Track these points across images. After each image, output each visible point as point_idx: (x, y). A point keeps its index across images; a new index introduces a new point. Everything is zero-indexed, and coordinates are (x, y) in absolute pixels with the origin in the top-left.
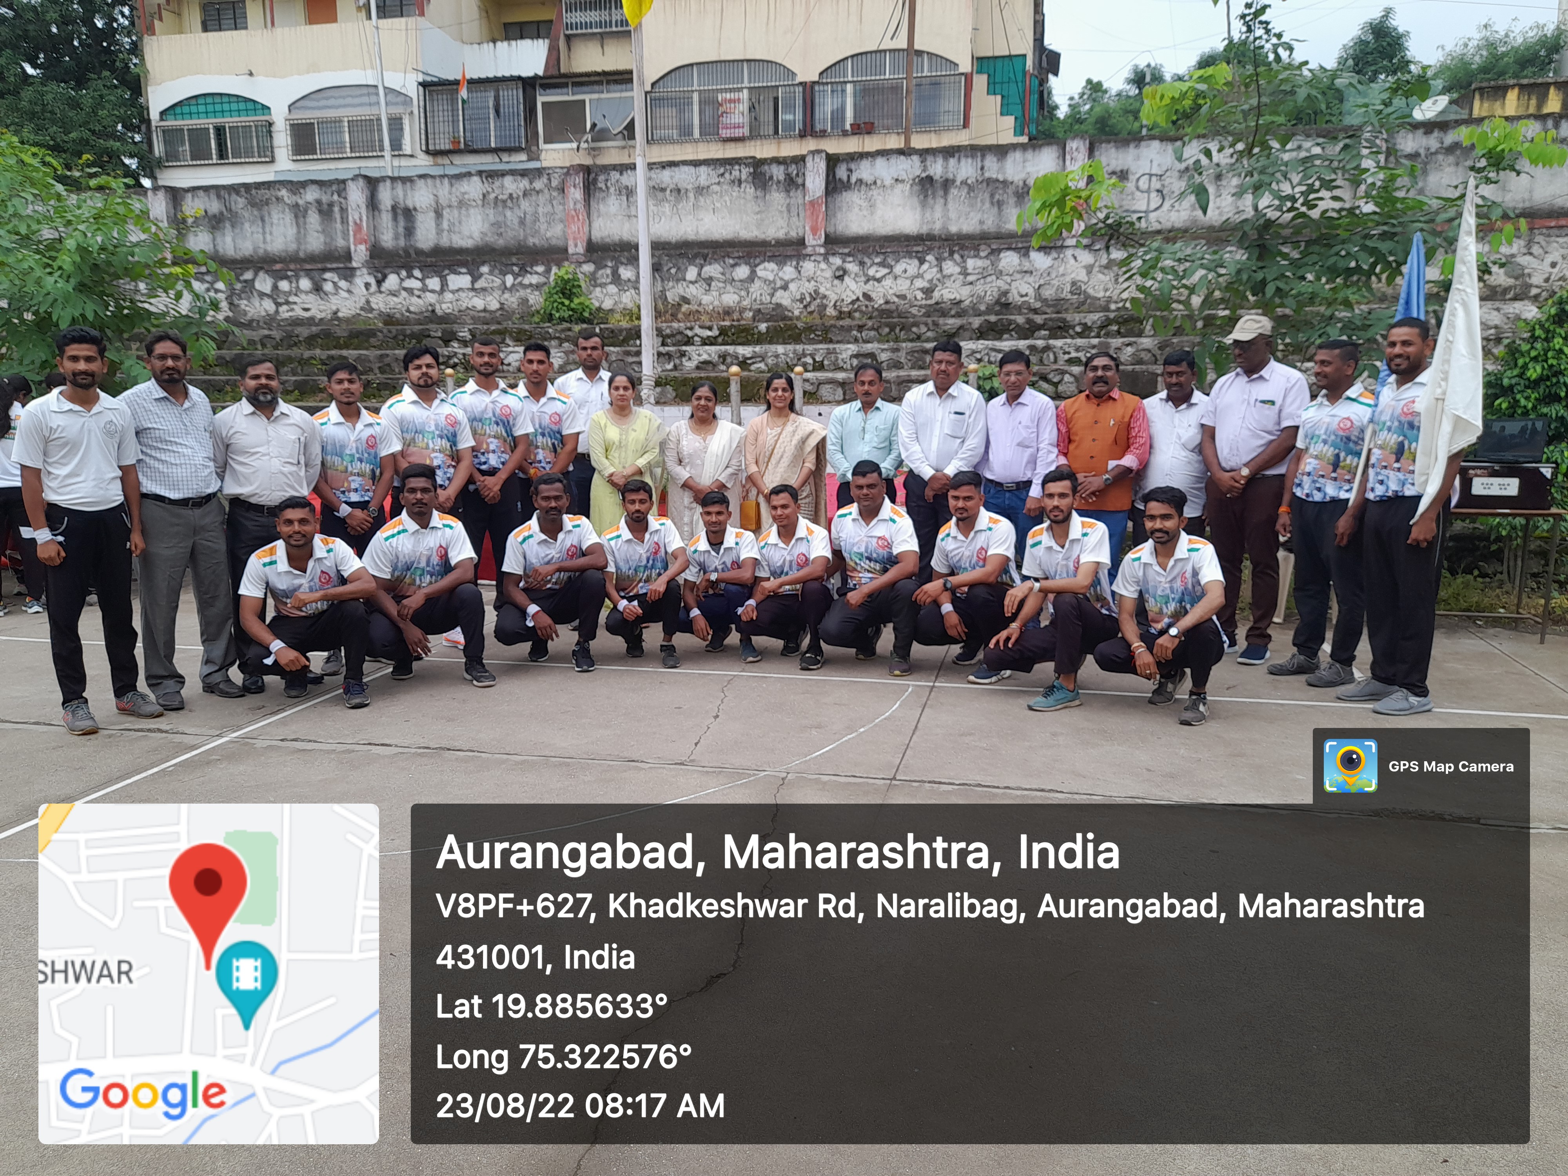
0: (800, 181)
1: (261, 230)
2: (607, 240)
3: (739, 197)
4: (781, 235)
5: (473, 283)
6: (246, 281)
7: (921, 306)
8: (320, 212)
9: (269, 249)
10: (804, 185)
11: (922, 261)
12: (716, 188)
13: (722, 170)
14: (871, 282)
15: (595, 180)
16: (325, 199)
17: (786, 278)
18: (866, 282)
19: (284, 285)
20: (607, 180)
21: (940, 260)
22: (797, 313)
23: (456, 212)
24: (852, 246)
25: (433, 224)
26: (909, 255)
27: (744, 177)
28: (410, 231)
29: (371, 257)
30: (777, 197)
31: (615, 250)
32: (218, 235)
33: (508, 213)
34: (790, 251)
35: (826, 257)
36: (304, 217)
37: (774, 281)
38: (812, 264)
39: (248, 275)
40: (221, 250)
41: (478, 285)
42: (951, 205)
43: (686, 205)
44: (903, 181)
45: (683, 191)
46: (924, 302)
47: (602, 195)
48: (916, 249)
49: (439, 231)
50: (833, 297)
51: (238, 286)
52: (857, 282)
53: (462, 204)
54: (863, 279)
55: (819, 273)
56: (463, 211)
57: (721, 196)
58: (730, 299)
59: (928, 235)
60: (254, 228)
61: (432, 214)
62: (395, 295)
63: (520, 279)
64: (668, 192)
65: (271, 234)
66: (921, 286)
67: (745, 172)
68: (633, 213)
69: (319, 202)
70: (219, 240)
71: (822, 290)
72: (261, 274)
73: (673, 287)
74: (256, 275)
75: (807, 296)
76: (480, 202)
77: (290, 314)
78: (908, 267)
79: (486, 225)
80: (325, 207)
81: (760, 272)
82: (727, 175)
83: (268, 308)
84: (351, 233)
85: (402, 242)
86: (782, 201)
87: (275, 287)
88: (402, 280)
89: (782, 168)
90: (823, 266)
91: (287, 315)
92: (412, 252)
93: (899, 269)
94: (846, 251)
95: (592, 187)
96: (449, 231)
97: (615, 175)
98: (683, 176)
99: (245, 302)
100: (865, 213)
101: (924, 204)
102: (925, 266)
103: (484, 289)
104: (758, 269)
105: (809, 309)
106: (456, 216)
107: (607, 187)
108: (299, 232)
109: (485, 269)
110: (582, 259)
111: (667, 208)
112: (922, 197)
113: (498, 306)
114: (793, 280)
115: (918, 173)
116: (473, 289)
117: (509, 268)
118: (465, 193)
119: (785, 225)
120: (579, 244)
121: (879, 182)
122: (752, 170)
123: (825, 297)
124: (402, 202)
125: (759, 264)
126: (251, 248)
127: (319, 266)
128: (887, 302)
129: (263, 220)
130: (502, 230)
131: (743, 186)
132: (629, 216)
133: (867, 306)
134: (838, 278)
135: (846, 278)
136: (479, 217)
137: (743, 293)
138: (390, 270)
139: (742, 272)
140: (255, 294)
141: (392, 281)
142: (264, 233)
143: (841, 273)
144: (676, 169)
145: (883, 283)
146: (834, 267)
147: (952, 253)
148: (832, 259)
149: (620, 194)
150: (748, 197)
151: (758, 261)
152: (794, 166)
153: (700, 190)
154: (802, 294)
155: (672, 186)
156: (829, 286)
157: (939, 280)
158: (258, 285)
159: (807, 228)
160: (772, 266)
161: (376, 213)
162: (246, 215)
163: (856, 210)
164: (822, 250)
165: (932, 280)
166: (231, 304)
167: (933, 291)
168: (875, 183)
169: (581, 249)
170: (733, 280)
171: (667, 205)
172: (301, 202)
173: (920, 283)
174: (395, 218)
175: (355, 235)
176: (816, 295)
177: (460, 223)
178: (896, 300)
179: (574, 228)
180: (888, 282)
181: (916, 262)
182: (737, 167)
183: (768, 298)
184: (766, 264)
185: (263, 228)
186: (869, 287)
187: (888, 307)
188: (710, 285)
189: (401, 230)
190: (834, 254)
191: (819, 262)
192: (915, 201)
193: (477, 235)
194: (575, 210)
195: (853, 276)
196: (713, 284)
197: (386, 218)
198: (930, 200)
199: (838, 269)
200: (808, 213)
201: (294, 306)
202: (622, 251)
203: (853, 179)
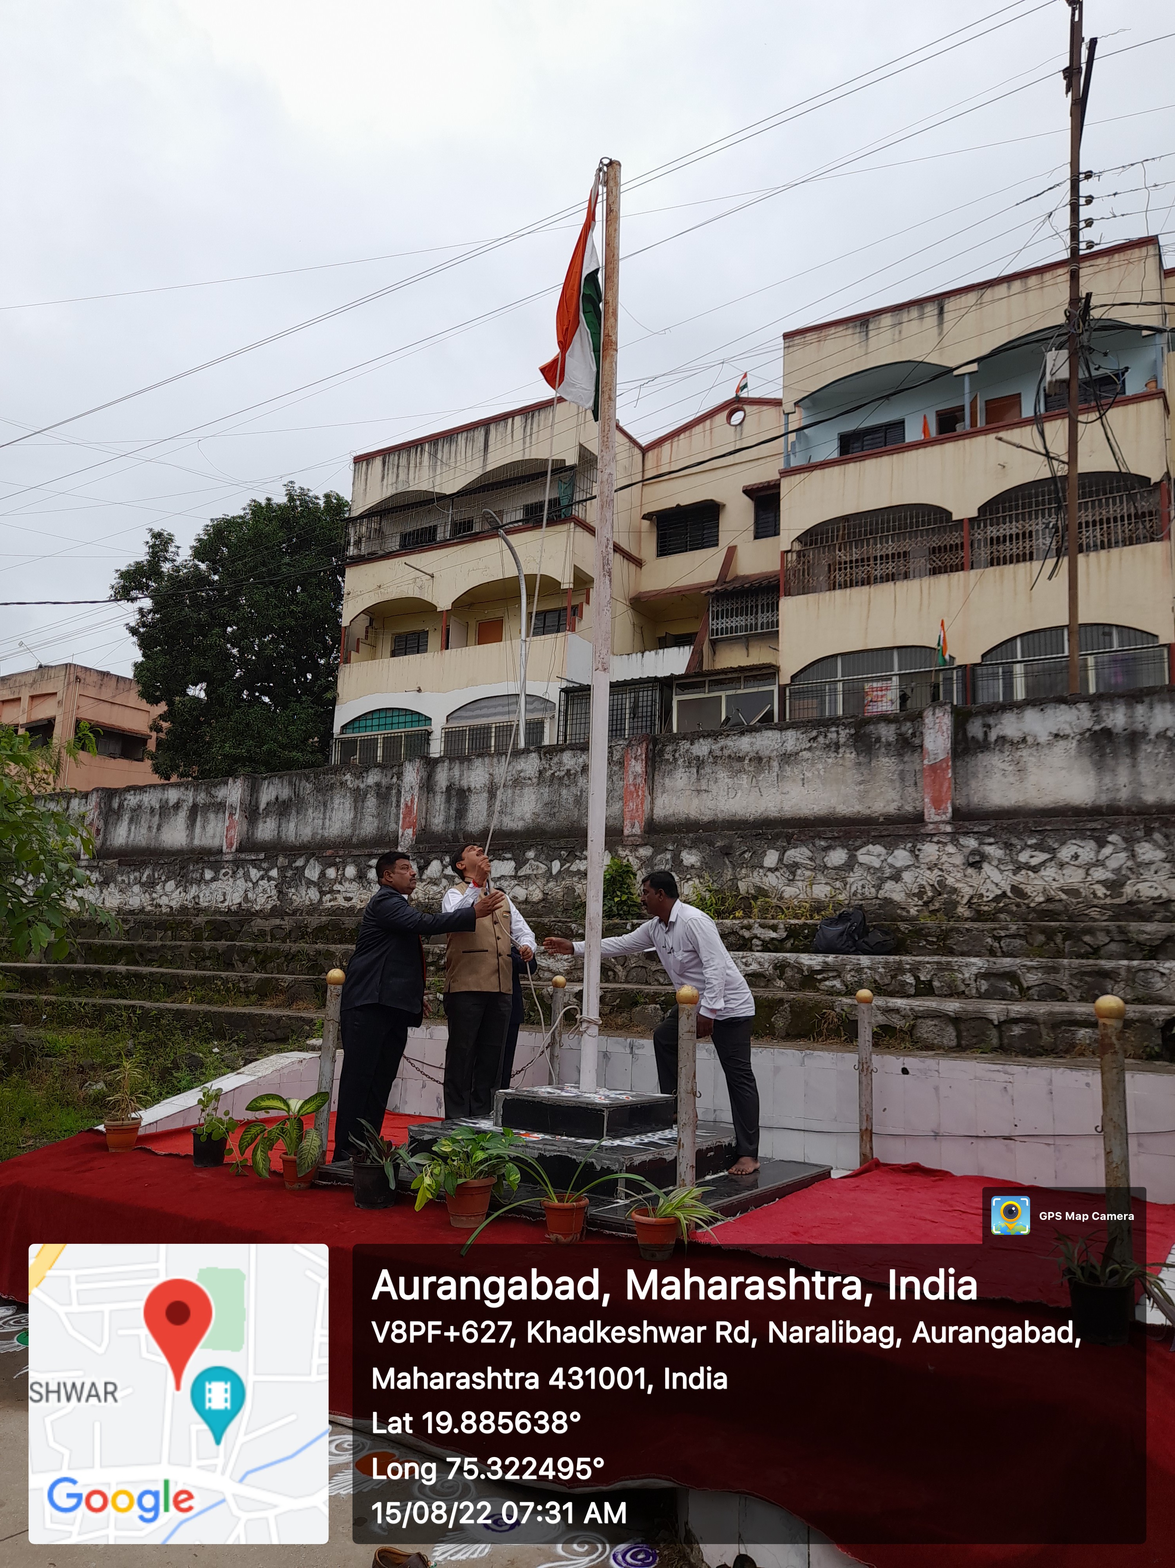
0: (917, 741)
1: (322, 816)
2: (672, 819)
3: (836, 764)
4: (892, 809)
5: (517, 869)
6: (297, 868)
7: (1103, 907)
8: (378, 795)
9: (326, 835)
10: (921, 746)
11: (1101, 843)
12: (806, 755)
13: (814, 733)
14: (1023, 872)
15: (662, 752)
16: (384, 782)
17: (898, 864)
18: (1015, 872)
19: (331, 873)
20: (675, 751)
21: (1130, 842)
22: (913, 911)
23: (510, 791)
24: (993, 823)
25: (485, 805)
26: (1081, 834)
27: (842, 740)
28: (461, 813)
29: (418, 841)
30: (886, 764)
31: (680, 831)
32: (284, 821)
33: (564, 792)
34: (902, 830)
35: (954, 838)
36: (363, 802)
37: (880, 869)
38: (936, 847)
39: (300, 863)
40: (284, 837)
41: (520, 873)
42: (1144, 767)
43: (768, 777)
44: (1066, 737)
45: (765, 760)
46: (1108, 901)
47: (671, 767)
48: (1090, 825)
49: (490, 814)
50: (967, 891)
51: (289, 874)
52: (1002, 871)
53: (518, 782)
54: (1011, 867)
55: (945, 858)
56: (517, 792)
57: (813, 764)
58: (821, 891)
59: (1109, 807)
60: (316, 814)
61: (485, 795)
62: (435, 884)
63: (568, 865)
64: (747, 762)
65: (330, 819)
66: (1103, 878)
67: (844, 733)
68: (704, 788)
69: (378, 785)
70: (283, 825)
71: (950, 881)
72: (312, 861)
73: (747, 876)
74: (307, 861)
75: (928, 888)
76: (535, 780)
77: (332, 903)
78: (1080, 851)
79: (539, 806)
80: (384, 790)
81: (862, 856)
82: (821, 739)
83: (313, 897)
84: (401, 816)
85: (452, 826)
86: (893, 768)
87: (323, 874)
88: (445, 867)
89: (893, 727)
90: (951, 849)
91: (329, 904)
92: (461, 836)
93: (1065, 853)
94: (985, 829)
95: (657, 759)
96: (501, 812)
97: (685, 745)
98: (766, 742)
99: (293, 890)
100: (1011, 779)
101: (1100, 767)
102: (1107, 850)
103: (527, 877)
104: (858, 853)
105: (932, 908)
106: (510, 795)
107: (675, 760)
108: (355, 817)
109: (531, 854)
110: (639, 841)
111: (744, 780)
112: (1096, 757)
113: (541, 896)
114: (909, 866)
115: (1089, 726)
116: (515, 877)
117: (557, 853)
118: (521, 771)
119: (897, 797)
120: (637, 824)
121: (1030, 739)
122: (853, 731)
123: (955, 890)
124: (457, 783)
125: (861, 847)
126: (310, 834)
127: (367, 851)
128: (1049, 900)
129: (325, 805)
130: (556, 810)
131: (841, 750)
132: (699, 791)
133: (1018, 905)
134: (972, 865)
135: (985, 866)
136: (533, 797)
137: (838, 884)
138: (433, 856)
139: (837, 857)
140: (303, 882)
141: (435, 868)
142: (324, 819)
143: (977, 858)
144: (758, 735)
145: (1043, 873)
146: (967, 851)
147: (1149, 832)
148: (963, 841)
149: (689, 767)
150: (848, 764)
151: (858, 843)
152: (909, 724)
153: (787, 758)
154: (922, 886)
155: (752, 754)
156: (959, 875)
157: (1131, 869)
158: (307, 873)
159: (926, 800)
160: (878, 849)
161: (431, 795)
162: (312, 801)
163: (998, 775)
164: (949, 829)
165: (1120, 869)
166: (280, 892)
167: (1123, 885)
168: (1024, 740)
169: (637, 830)
170: (826, 867)
171: (745, 776)
172: (362, 786)
173: (1099, 874)
174: (448, 801)
175: (404, 818)
176: (941, 888)
177: (513, 803)
178: (1064, 897)
179: (632, 805)
180: (1049, 872)
181: (1092, 844)
182: (834, 729)
183: (873, 890)
184: (870, 847)
185: (324, 813)
186: (1020, 878)
187: (1051, 906)
188: (794, 873)
189: (453, 812)
190: (966, 834)
191: (945, 844)
192: (1086, 762)
193: (528, 816)
194: (635, 785)
195: (995, 863)
196: (799, 872)
197: (439, 800)
198: (1110, 762)
199: (973, 853)
200: (928, 780)
201: (338, 896)
202: (688, 832)
203: (993, 736)
